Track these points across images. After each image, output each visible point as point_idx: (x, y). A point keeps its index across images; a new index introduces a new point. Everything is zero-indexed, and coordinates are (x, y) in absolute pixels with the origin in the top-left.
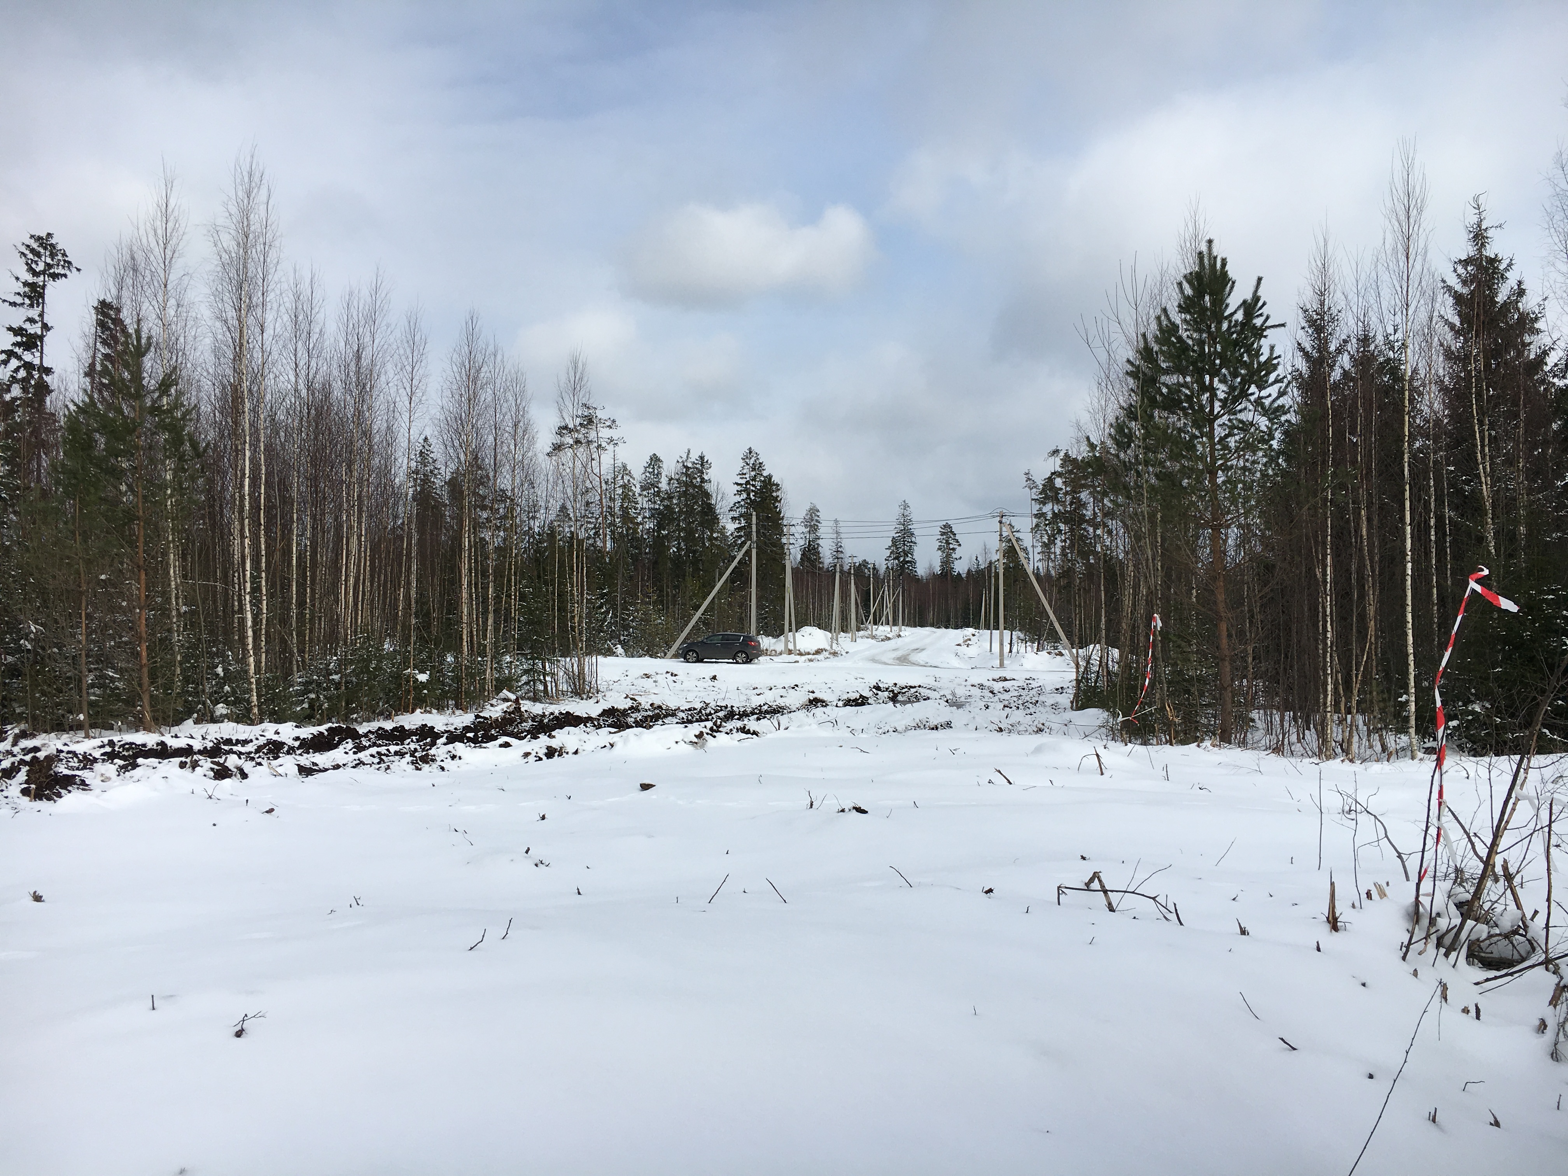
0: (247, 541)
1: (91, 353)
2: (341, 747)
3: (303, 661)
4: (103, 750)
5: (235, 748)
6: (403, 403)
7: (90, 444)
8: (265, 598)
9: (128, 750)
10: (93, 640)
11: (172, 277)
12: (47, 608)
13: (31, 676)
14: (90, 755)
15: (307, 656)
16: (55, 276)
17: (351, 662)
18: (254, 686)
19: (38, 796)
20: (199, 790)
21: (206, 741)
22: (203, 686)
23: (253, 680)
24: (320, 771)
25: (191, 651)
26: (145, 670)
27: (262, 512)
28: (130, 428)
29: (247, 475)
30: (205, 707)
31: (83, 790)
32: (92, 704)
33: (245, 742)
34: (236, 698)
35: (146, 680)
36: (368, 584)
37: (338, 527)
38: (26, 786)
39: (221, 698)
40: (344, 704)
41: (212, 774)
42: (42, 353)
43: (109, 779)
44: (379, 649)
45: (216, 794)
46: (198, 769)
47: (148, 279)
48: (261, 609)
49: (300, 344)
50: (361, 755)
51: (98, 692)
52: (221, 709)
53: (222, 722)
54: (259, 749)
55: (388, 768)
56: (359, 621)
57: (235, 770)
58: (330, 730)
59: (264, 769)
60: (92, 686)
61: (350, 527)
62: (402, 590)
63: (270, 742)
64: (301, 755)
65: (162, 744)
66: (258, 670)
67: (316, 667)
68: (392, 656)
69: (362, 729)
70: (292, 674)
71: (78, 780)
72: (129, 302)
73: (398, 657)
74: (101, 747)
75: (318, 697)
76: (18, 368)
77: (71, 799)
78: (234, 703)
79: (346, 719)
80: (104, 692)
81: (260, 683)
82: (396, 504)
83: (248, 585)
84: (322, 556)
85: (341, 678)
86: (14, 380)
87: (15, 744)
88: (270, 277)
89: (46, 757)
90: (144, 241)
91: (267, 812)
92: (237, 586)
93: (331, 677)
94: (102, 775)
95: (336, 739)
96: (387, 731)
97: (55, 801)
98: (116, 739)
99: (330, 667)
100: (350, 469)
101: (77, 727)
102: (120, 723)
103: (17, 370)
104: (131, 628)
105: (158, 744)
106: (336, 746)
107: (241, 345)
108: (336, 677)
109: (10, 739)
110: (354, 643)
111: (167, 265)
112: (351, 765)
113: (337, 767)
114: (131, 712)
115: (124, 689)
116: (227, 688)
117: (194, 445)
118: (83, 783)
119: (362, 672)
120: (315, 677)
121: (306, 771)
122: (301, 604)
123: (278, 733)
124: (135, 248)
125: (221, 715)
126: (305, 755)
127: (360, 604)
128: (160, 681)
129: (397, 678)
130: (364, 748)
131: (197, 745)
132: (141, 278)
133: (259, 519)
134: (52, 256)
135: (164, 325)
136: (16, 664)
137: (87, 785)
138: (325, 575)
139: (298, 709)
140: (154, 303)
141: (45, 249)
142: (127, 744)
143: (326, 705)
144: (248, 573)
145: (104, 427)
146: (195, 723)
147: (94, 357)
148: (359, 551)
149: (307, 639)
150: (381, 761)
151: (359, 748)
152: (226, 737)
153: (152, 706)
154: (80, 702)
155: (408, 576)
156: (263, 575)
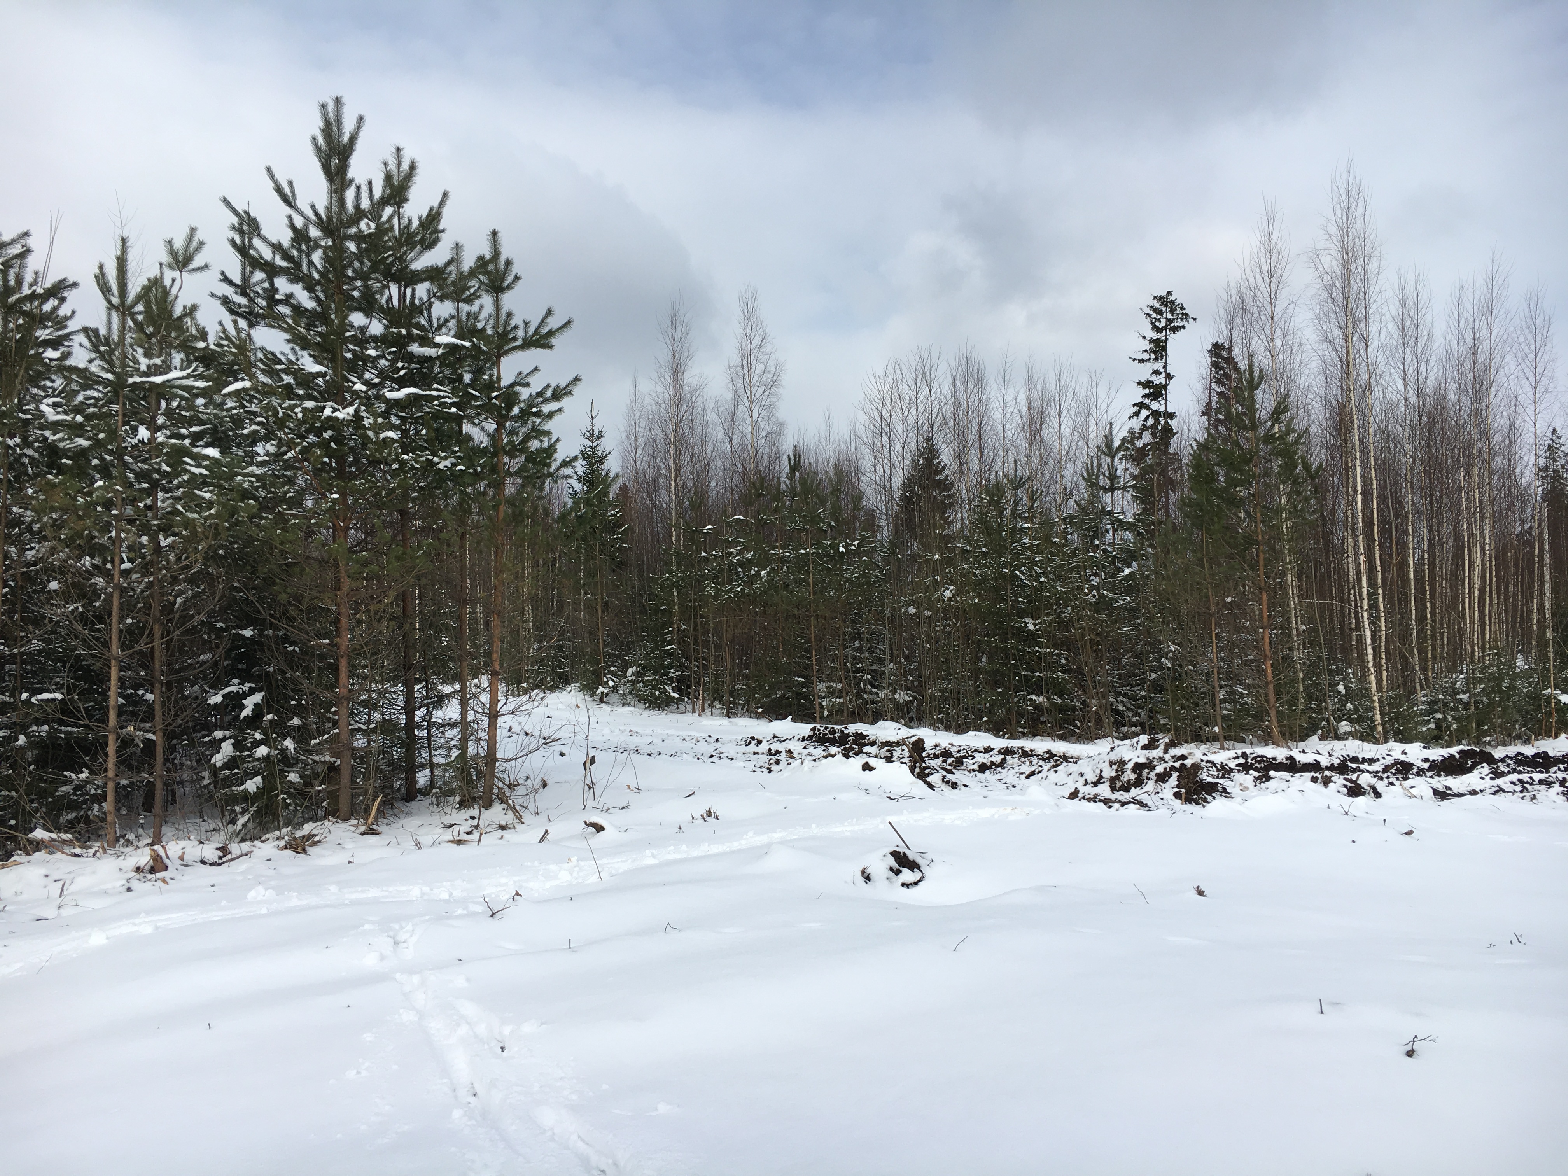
0: (1362, 558)
1: (1207, 392)
2: (1476, 772)
3: (1426, 679)
4: (1237, 762)
5: (1362, 767)
6: (1526, 395)
7: (1213, 478)
8: (1383, 614)
9: (1260, 762)
10: (1222, 659)
11: (1278, 309)
12: (1182, 629)
13: (1172, 691)
14: (1227, 765)
15: (1430, 674)
16: (1175, 330)
17: (1481, 681)
18: (1377, 704)
19: (1188, 800)
20: (1335, 805)
21: (1333, 758)
22: (1325, 702)
23: (1376, 698)
24: (1455, 795)
25: (1313, 668)
26: (1271, 687)
27: (1376, 527)
28: (1248, 458)
29: (1359, 492)
30: (1329, 724)
31: (1226, 797)
32: (1225, 718)
33: (1372, 761)
34: (1360, 716)
35: (1272, 697)
36: (1495, 596)
37: (1458, 537)
38: (1177, 790)
39: (1344, 715)
40: (1474, 725)
41: (1345, 791)
42: (1166, 400)
43: (1247, 788)
44: (1512, 665)
45: (1352, 811)
46: (1331, 784)
47: (1256, 315)
48: (1380, 627)
49: (1408, 352)
50: (1500, 781)
51: (1229, 707)
52: (1345, 727)
53: (1347, 739)
54: (1386, 769)
55: (1534, 797)
56: (1487, 636)
57: (1368, 788)
58: (1461, 752)
59: (1397, 789)
60: (1224, 701)
61: (1472, 535)
62: (1535, 601)
63: (1397, 762)
64: (1431, 777)
65: (1291, 758)
66: (1380, 688)
67: (1441, 686)
68: (1526, 675)
69: (1498, 753)
70: (1415, 691)
71: (1220, 788)
72: (1240, 341)
73: (1535, 676)
74: (1236, 758)
75: (1445, 717)
76: (1148, 416)
77: (1217, 805)
78: (1357, 721)
79: (1478, 742)
80: (1235, 706)
81: (1383, 701)
82: (1523, 508)
83: (1365, 602)
84: (1441, 568)
85: (1469, 697)
86: (1144, 428)
87: (1166, 752)
88: (1372, 288)
89: (1193, 765)
90: (1251, 280)
91: (1406, 833)
92: (1353, 603)
93: (1458, 697)
94: (1241, 784)
95: (1470, 762)
96: (1527, 757)
97: (1204, 807)
98: (1248, 751)
99: (1457, 686)
100: (1468, 474)
101: (1213, 738)
102: (1251, 737)
103: (1146, 419)
104: (1255, 647)
105: (1287, 759)
106: (1470, 770)
107: (1348, 363)
108: (1464, 697)
109: (1162, 747)
110: (1482, 659)
111: (1273, 299)
112: (1488, 791)
113: (1474, 793)
114: (1260, 726)
115: (1252, 704)
116: (1349, 706)
117: (1307, 467)
118: (1225, 790)
119: (1493, 691)
120: (1441, 696)
121: (1442, 795)
122: (1421, 619)
123: (1406, 754)
124: (1243, 289)
125: (1345, 733)
126: (1437, 778)
127: (1487, 618)
128: (1285, 698)
129: (1535, 698)
130: (1502, 774)
131: (1324, 762)
132: (1249, 316)
133: (1373, 534)
134: (1172, 311)
135: (1272, 356)
136: (1158, 680)
137: (1229, 793)
138: (1446, 589)
139: (1424, 729)
140: (1263, 337)
141: (1166, 306)
142: (1259, 756)
143: (1455, 726)
144: (1365, 591)
145: (1224, 461)
146: (1320, 740)
147: (1210, 396)
148: (1483, 561)
149: (1430, 656)
150: (1524, 790)
151: (1497, 774)
152: (1352, 755)
153: (1278, 721)
154: (1215, 716)
155: (1541, 585)
156: (1380, 591)
